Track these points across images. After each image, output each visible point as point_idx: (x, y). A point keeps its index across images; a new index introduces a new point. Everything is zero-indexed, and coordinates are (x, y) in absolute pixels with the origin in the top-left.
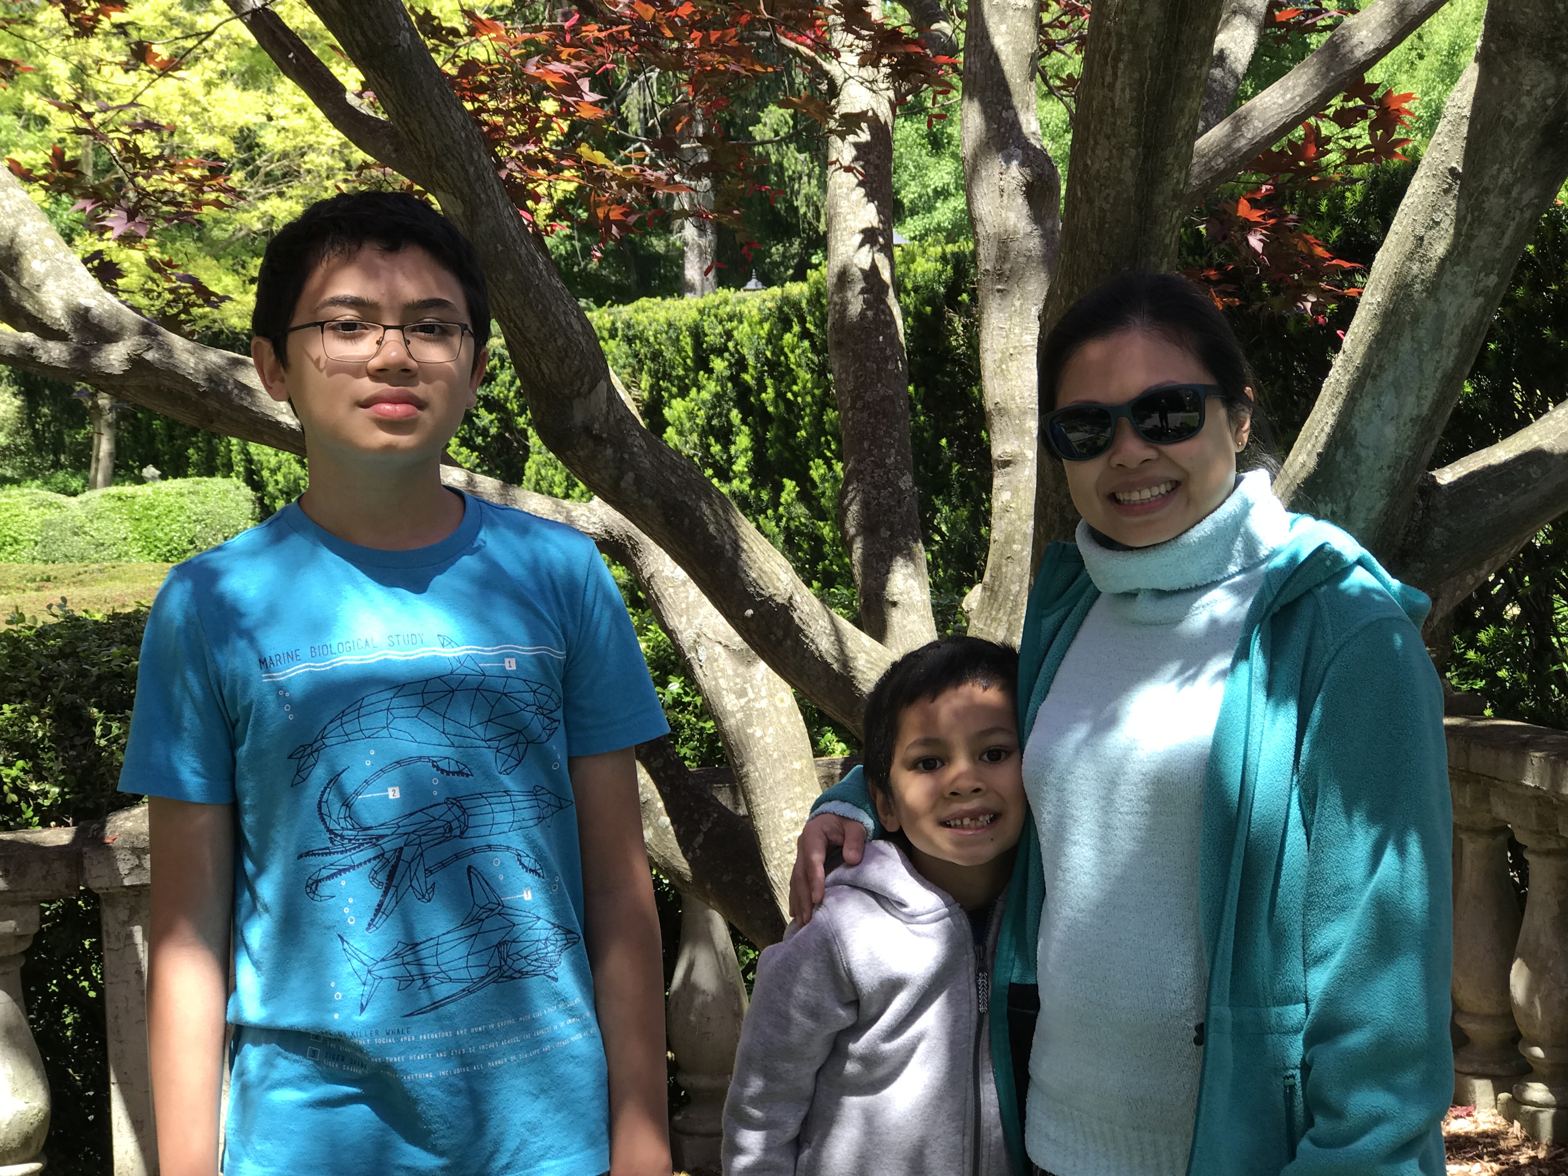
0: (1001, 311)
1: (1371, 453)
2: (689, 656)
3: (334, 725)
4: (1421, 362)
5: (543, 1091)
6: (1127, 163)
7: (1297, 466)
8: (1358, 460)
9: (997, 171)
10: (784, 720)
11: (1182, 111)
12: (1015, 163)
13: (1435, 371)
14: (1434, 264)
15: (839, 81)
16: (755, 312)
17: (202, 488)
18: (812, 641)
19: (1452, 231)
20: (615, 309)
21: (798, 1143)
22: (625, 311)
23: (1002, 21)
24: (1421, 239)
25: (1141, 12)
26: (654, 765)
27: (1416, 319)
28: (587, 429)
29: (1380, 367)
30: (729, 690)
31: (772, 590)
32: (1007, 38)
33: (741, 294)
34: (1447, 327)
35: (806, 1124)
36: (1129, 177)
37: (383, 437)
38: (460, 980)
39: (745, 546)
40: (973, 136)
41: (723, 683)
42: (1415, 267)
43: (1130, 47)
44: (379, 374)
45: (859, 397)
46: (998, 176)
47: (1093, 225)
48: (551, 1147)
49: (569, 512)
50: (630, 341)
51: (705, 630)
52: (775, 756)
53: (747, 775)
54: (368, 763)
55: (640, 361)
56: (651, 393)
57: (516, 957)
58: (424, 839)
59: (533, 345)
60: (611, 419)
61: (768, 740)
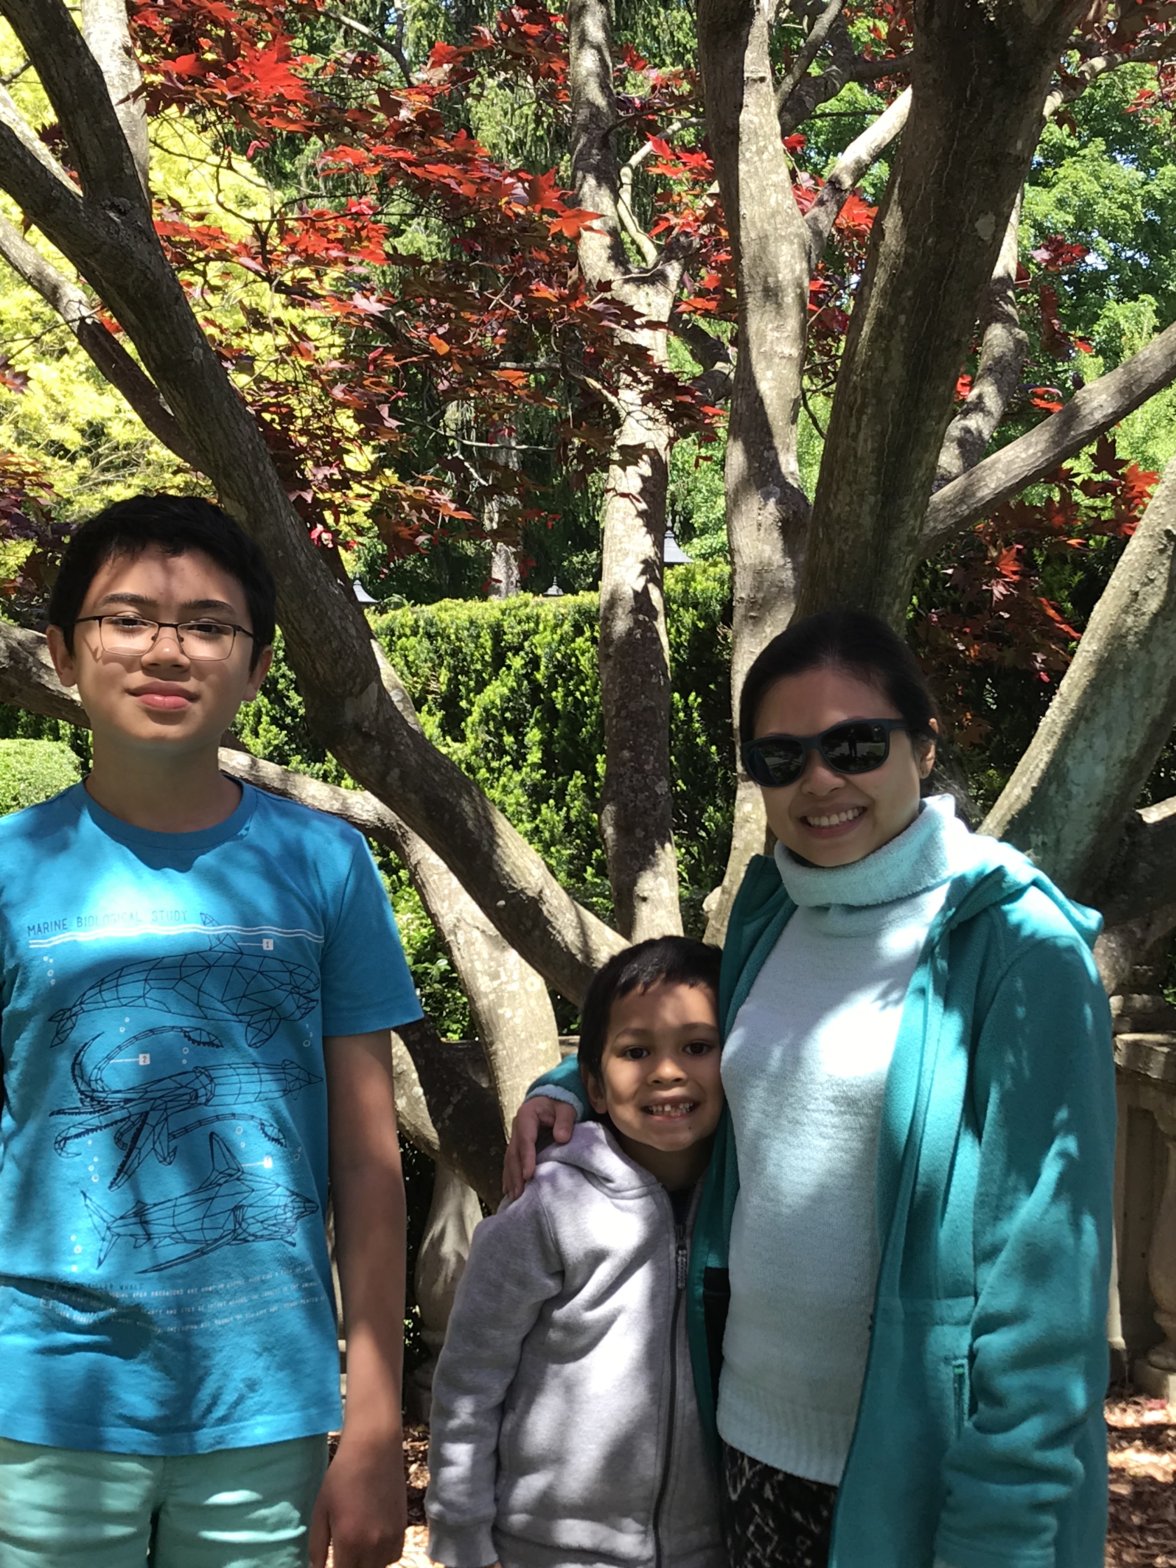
0: (752, 636)
1: (1082, 790)
2: (448, 939)
3: (92, 992)
4: (1132, 707)
5: (266, 1349)
6: (866, 508)
7: (1012, 798)
8: (1069, 796)
9: (756, 506)
10: (533, 1003)
11: (919, 463)
12: (772, 500)
13: (1145, 716)
14: (1147, 618)
15: (623, 414)
16: (550, 617)
17: (28, 750)
18: (559, 932)
19: (1165, 589)
20: (417, 608)
21: (503, 1408)
22: (429, 610)
23: (768, 368)
24: (1136, 594)
25: (886, 369)
26: (412, 1038)
27: (1128, 669)
28: (357, 727)
29: (1093, 710)
30: (485, 973)
31: (523, 884)
32: (772, 384)
33: (540, 599)
34: (1157, 677)
35: (511, 1391)
36: (867, 521)
37: (151, 728)
38: (194, 1242)
39: (500, 842)
40: (736, 473)
41: (478, 965)
42: (1130, 620)
43: (874, 401)
44: (151, 669)
45: (624, 706)
46: (756, 511)
47: (832, 564)
48: (268, 1403)
49: (345, 799)
50: (430, 637)
51: (464, 915)
52: (523, 1036)
53: (495, 1053)
54: (122, 1030)
55: (440, 657)
56: (448, 686)
57: (251, 1221)
58: (170, 1105)
59: (309, 646)
60: (381, 719)
61: (517, 1020)
